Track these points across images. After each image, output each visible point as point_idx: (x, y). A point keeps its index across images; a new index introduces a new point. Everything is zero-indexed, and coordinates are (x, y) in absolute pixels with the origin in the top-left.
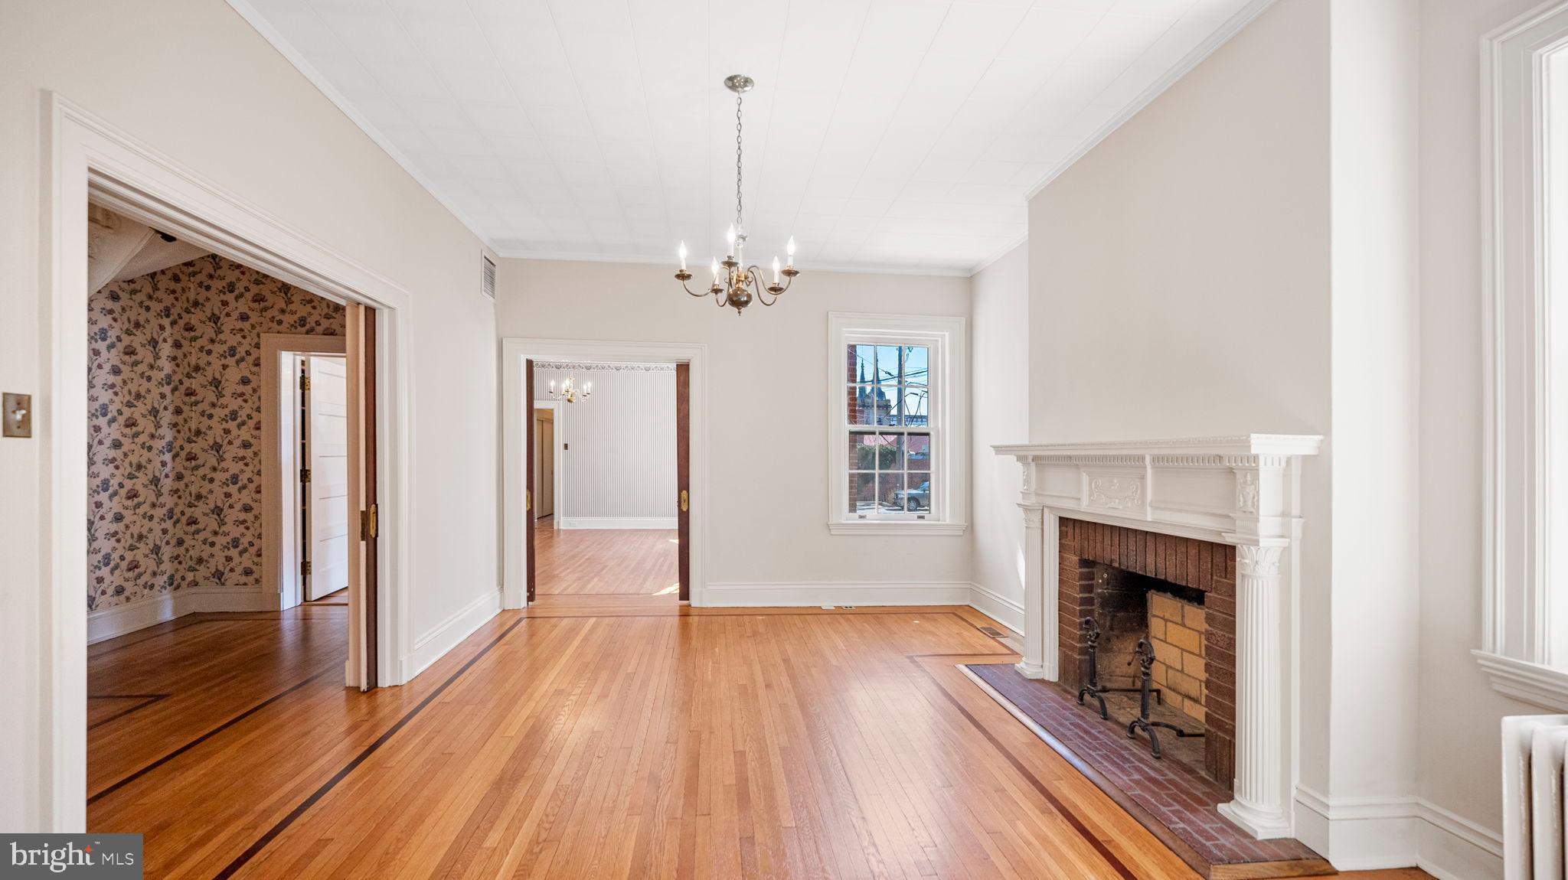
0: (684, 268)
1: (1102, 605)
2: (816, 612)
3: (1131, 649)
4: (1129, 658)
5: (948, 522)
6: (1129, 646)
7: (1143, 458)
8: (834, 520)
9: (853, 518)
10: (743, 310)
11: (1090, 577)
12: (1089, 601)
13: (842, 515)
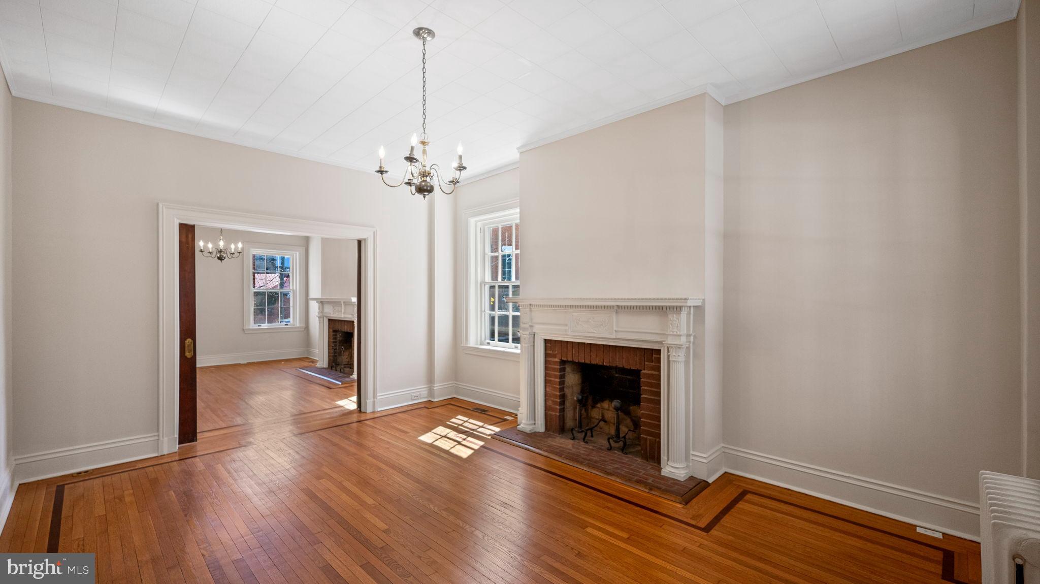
0: (202, 248)
1: (339, 343)
2: (239, 365)
3: (347, 354)
4: (347, 357)
5: (298, 325)
6: (347, 353)
7: (341, 302)
8: (246, 327)
9: (256, 327)
10: (223, 261)
11: (336, 335)
12: (336, 342)
13: (252, 325)
